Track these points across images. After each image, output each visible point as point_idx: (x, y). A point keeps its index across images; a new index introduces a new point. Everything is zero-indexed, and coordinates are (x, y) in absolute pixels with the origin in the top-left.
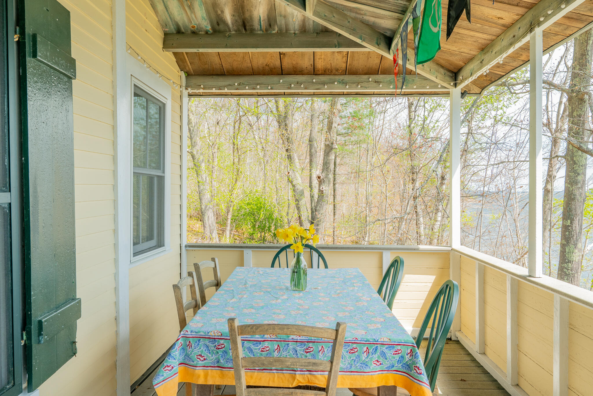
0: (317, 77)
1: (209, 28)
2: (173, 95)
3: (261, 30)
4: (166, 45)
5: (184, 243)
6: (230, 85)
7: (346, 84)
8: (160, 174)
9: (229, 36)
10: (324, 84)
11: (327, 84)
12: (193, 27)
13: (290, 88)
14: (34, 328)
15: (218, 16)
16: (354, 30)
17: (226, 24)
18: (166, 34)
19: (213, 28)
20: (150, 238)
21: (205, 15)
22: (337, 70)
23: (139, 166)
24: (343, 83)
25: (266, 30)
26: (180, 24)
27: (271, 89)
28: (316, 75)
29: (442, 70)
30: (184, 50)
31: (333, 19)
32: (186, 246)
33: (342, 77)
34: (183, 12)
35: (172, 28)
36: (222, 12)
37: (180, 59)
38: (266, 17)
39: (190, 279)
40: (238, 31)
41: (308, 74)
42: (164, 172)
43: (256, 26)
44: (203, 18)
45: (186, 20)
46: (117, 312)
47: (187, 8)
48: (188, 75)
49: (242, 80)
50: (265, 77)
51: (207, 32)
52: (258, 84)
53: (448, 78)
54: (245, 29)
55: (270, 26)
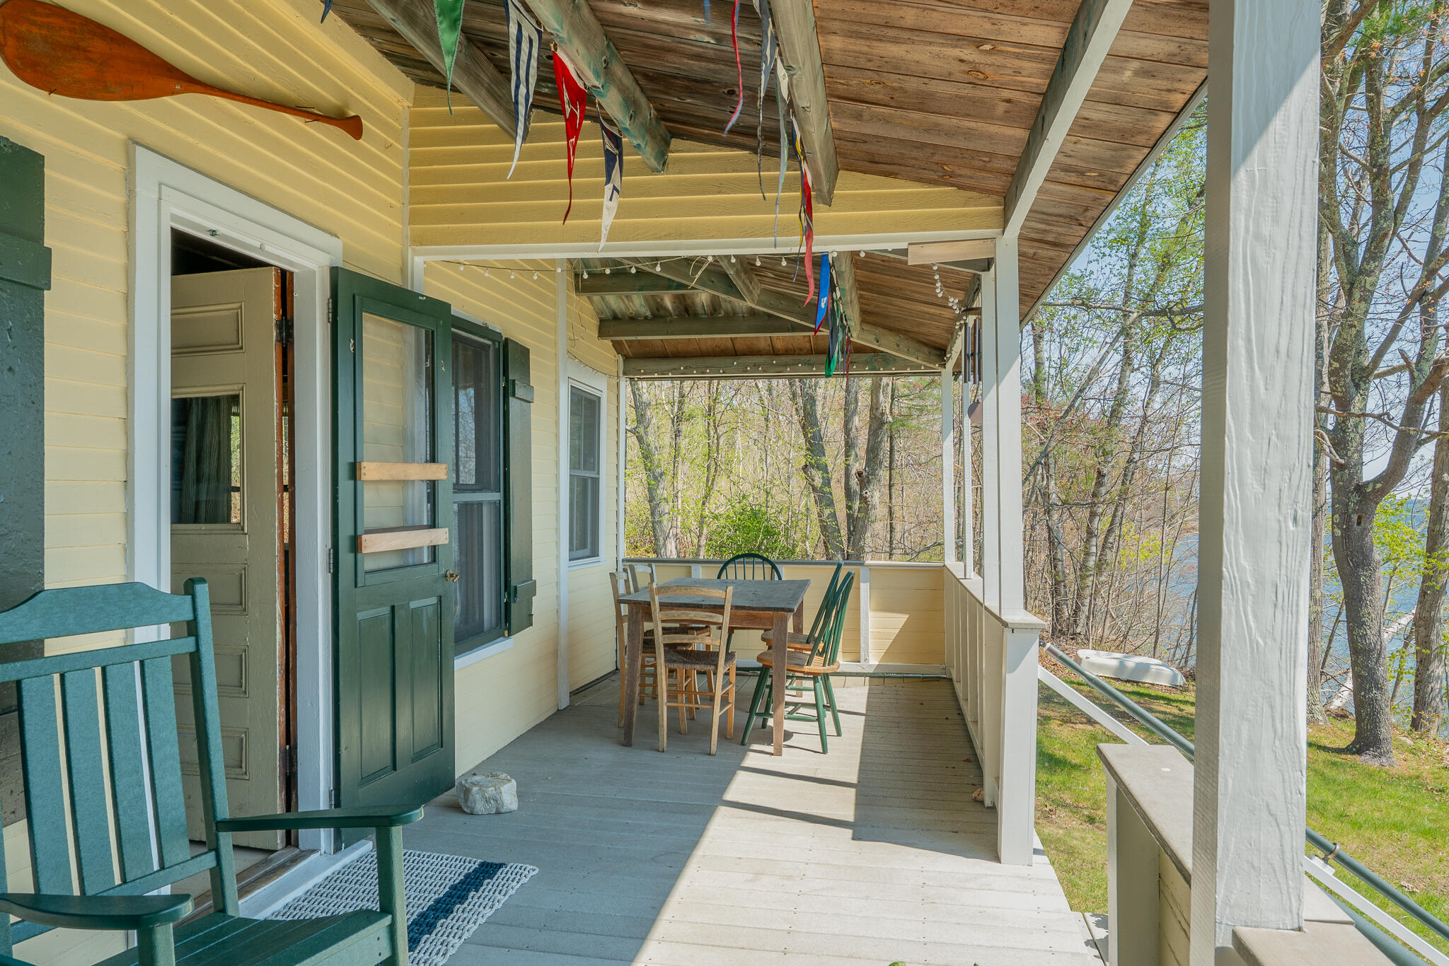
0: (777, 358)
1: (648, 314)
2: (609, 389)
3: (705, 314)
4: (602, 334)
5: (621, 557)
6: (674, 369)
7: (812, 365)
8: (596, 476)
9: (671, 322)
10: (786, 365)
11: (789, 366)
12: (631, 313)
13: (746, 371)
14: (512, 590)
15: (658, 303)
16: (806, 315)
17: (665, 309)
18: (601, 321)
19: (653, 314)
20: (584, 546)
21: (643, 303)
22: (801, 350)
23: (574, 468)
24: (809, 364)
25: (712, 314)
26: (618, 312)
27: (724, 373)
28: (777, 355)
29: (926, 350)
30: (623, 338)
31: (780, 306)
32: (623, 560)
33: (808, 358)
34: (620, 301)
35: (608, 315)
36: (662, 299)
37: (618, 346)
38: (709, 303)
39: (625, 574)
40: (680, 315)
41: (767, 354)
42: (598, 474)
43: (700, 310)
44: (641, 305)
45: (623, 307)
46: (559, 604)
47: (625, 299)
48: (627, 358)
49: (689, 362)
50: (716, 359)
51: (646, 318)
52: (708, 368)
53: (933, 358)
54: (688, 314)
55: (715, 310)
